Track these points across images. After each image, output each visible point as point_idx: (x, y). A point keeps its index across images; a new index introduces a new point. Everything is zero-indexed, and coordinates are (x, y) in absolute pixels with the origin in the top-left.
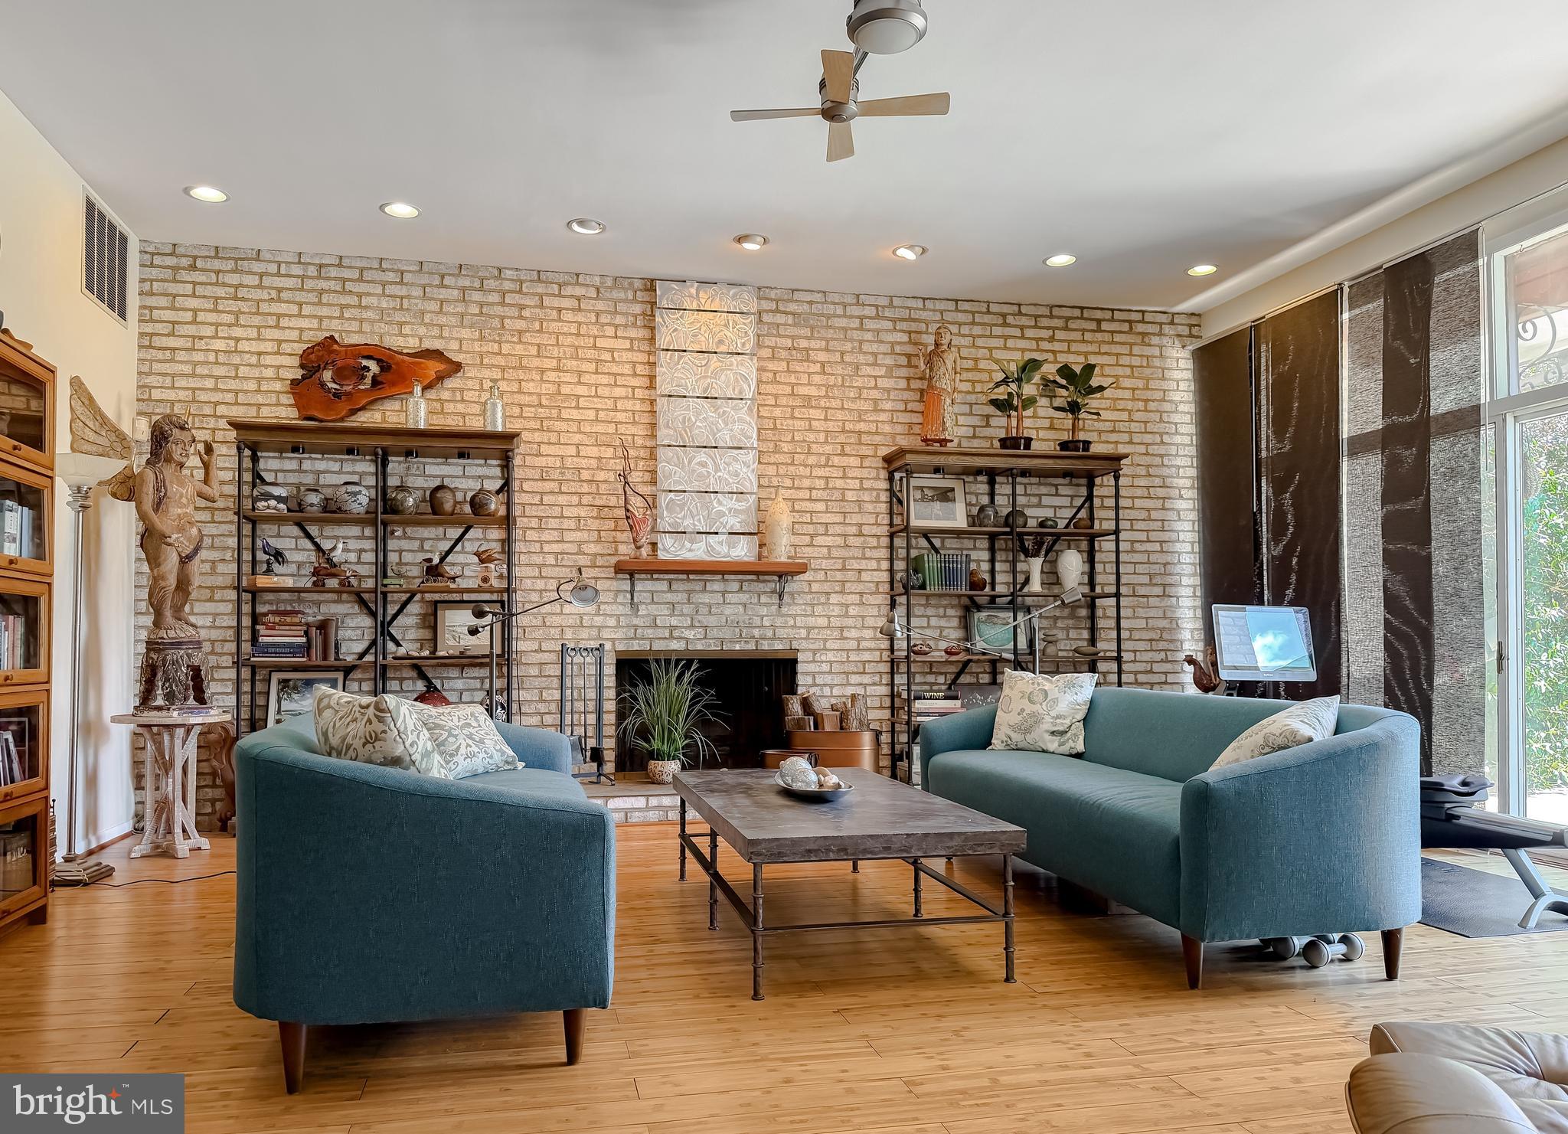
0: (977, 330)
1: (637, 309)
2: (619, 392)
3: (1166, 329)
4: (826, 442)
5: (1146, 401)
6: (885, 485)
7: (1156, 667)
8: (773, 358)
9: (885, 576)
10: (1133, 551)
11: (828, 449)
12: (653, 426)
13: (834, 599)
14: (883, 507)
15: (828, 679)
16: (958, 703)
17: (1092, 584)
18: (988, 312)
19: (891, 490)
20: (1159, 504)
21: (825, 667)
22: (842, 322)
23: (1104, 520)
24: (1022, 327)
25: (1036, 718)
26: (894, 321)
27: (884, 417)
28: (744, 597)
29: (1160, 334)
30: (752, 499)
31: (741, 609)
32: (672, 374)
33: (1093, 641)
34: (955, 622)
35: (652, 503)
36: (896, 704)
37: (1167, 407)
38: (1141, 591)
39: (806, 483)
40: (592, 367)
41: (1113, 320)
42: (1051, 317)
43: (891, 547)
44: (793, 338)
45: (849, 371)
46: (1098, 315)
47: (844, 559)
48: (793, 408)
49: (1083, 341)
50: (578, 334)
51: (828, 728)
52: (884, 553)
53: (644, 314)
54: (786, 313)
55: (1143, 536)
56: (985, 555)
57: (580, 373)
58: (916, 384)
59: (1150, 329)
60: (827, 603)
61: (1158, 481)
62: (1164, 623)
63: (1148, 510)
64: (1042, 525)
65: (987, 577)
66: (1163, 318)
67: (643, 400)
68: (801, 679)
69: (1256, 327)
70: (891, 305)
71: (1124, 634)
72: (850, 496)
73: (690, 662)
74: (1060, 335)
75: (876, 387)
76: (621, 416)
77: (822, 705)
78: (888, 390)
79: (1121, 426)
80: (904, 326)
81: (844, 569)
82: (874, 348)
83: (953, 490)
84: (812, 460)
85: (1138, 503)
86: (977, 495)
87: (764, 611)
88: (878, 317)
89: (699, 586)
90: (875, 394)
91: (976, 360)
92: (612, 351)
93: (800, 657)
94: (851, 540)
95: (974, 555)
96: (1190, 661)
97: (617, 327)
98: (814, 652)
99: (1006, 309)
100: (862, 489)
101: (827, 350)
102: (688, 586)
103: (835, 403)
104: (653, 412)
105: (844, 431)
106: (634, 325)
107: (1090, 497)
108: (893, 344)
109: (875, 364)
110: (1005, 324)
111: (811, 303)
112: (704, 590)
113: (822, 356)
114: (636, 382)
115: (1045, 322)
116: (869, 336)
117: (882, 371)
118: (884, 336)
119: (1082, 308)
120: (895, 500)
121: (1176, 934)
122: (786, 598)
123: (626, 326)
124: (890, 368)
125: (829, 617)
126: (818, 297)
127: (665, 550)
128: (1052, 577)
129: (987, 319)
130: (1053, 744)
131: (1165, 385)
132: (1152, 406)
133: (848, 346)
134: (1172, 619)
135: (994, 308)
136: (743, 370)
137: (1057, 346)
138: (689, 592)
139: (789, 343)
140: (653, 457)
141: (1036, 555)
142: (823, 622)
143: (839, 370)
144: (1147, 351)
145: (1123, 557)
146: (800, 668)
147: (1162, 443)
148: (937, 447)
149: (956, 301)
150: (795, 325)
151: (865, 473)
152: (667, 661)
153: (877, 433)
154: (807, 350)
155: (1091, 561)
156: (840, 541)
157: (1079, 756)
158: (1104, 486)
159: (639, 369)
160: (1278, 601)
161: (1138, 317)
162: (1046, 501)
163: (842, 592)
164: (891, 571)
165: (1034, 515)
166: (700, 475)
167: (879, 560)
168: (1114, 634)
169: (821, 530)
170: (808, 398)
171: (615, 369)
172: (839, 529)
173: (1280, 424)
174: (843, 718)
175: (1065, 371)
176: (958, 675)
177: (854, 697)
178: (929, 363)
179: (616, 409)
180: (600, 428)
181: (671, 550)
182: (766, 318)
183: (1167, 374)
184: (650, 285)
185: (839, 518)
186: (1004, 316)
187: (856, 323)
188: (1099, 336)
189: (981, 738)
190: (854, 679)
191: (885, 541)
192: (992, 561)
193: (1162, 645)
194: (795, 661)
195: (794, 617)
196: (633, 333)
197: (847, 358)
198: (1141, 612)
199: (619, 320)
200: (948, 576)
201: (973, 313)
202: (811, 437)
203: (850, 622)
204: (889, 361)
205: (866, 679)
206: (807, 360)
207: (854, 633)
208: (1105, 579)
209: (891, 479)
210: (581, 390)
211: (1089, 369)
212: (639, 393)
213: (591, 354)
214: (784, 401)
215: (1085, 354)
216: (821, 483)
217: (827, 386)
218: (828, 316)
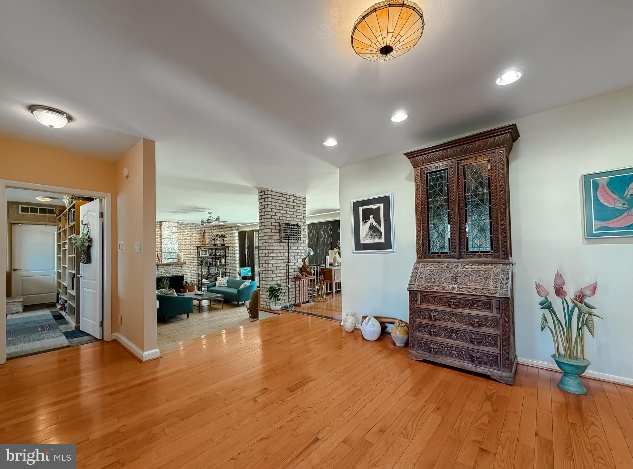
0: (210, 229)
3: (235, 228)
5: (232, 238)
6: (197, 250)
7: (234, 273)
8: (180, 233)
9: (197, 263)
10: (231, 258)
11: (188, 245)
12: (161, 243)
13: (189, 267)
14: (197, 253)
15: (189, 278)
16: (208, 280)
17: (225, 262)
19: (198, 251)
20: (234, 251)
21: (188, 277)
22: (190, 228)
23: (227, 255)
24: (216, 228)
25: (221, 283)
26: (198, 227)
27: (197, 241)
28: (176, 267)
29: (234, 229)
30: (177, 253)
31: (175, 269)
32: (164, 235)
33: (226, 270)
34: (207, 269)
35: (161, 254)
36: (199, 281)
37: (235, 239)
38: (232, 263)
39: (185, 250)
41: (228, 227)
43: (198, 259)
44: (183, 230)
45: (191, 234)
46: (226, 227)
48: (183, 240)
51: (190, 285)
52: (197, 260)
53: (159, 226)
54: (182, 226)
55: (232, 256)
56: (211, 259)
58: (201, 236)
59: (232, 228)
60: (188, 267)
61: (234, 249)
62: (235, 267)
63: (233, 253)
64: (219, 255)
65: (211, 262)
67: (159, 239)
68: (184, 279)
69: (246, 231)
70: (197, 225)
71: (230, 269)
72: (192, 252)
73: (168, 278)
74: (221, 229)
77: (188, 282)
78: (197, 237)
79: (229, 241)
80: (199, 228)
81: (191, 262)
82: (195, 231)
83: (206, 251)
84: (186, 247)
85: (231, 251)
86: (210, 252)
87: (179, 269)
88: (195, 227)
90: (195, 238)
91: (210, 233)
93: (184, 275)
94: (192, 258)
95: (210, 259)
96: (238, 272)
98: (186, 275)
100: (193, 251)
101: (188, 231)
102: (167, 266)
103: (189, 239)
104: (161, 241)
105: (191, 243)
107: (225, 251)
108: (198, 231)
109: (195, 233)
110: (213, 228)
111: (185, 225)
112: (169, 267)
113: (187, 232)
115: (219, 228)
116: (194, 229)
118: (196, 229)
119: (224, 226)
120: (198, 252)
121: (237, 302)
122: (182, 267)
126: (186, 224)
127: (163, 261)
128: (220, 262)
130: (223, 286)
131: (235, 237)
132: (233, 240)
133: (191, 231)
136: (175, 235)
137: (220, 231)
139: (182, 230)
140: (161, 247)
141: (218, 259)
142: (188, 270)
143: (190, 234)
144: (232, 231)
145: (230, 259)
146: (184, 277)
148: (204, 246)
150: (183, 228)
151: (194, 249)
152: (165, 278)
153: (196, 243)
154: (185, 231)
155: (225, 259)
156: (190, 259)
157: (226, 287)
158: (227, 250)
159: (158, 234)
160: (248, 267)
161: (231, 227)
162: (219, 252)
163: (191, 266)
164: (198, 262)
165: (218, 254)
166: (169, 250)
167: (196, 261)
168: (228, 269)
169: (187, 257)
170: (185, 239)
172: (190, 257)
173: (247, 245)
174: (192, 284)
175: (222, 235)
176: (207, 276)
177: (193, 281)
178: (203, 233)
181: (164, 261)
182: (179, 227)
183: (235, 234)
184: (160, 222)
185: (190, 255)
187: (192, 228)
188: (226, 229)
189: (214, 286)
190: (192, 278)
191: (197, 258)
192: (212, 260)
193: (235, 270)
194: (184, 276)
195: (183, 270)
196: (158, 230)
197: (191, 232)
198: (232, 266)
200: (206, 263)
201: (209, 226)
202: (186, 244)
203: (192, 270)
204: (197, 233)
205: (194, 278)
206: (185, 233)
207: (192, 271)
208: (227, 262)
209: (198, 249)
211: (225, 235)
214: (181, 239)
215: (224, 232)
216: (187, 250)
217: (188, 237)
218: (188, 227)
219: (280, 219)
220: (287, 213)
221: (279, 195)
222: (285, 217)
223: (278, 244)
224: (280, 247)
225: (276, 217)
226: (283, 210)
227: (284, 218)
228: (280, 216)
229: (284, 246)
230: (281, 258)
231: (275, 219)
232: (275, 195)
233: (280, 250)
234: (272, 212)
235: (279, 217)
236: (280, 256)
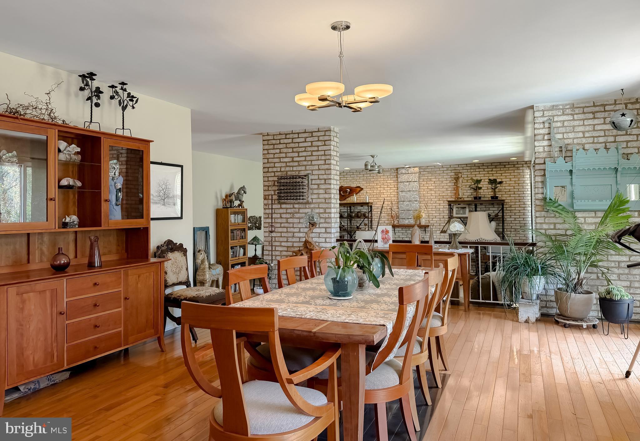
0: (472, 171)
1: (395, 174)
2: (391, 191)
3: (524, 165)
4: (435, 198)
5: (519, 184)
8: (423, 181)
11: (436, 200)
12: (398, 197)
13: (438, 232)
14: (448, 212)
17: (503, 228)
18: (475, 166)
19: (451, 208)
22: (439, 172)
24: (484, 169)
26: (451, 170)
27: (449, 192)
29: (523, 167)
32: (401, 186)
35: (397, 213)
37: (525, 184)
39: (431, 207)
40: (386, 186)
41: (509, 164)
42: (492, 165)
44: (427, 176)
45: (440, 182)
46: (505, 164)
47: (440, 223)
48: (428, 191)
49: (501, 170)
50: (384, 180)
53: (396, 175)
54: (425, 172)
55: (518, 217)
57: (384, 188)
58: (455, 185)
59: (520, 166)
60: (436, 233)
61: (522, 203)
63: (520, 210)
66: (524, 163)
67: (396, 192)
70: (450, 167)
72: (441, 209)
74: (494, 170)
75: (447, 185)
76: (392, 196)
78: (450, 186)
79: (512, 190)
80: (453, 171)
81: (440, 225)
82: (446, 177)
83: (465, 207)
84: (432, 202)
86: (472, 208)
88: (447, 170)
89: (408, 229)
90: (447, 187)
92: (390, 183)
94: (441, 219)
97: (391, 178)
99: (479, 165)
100: (444, 208)
101: (435, 178)
103: (437, 190)
104: (398, 195)
105: (439, 195)
106: (394, 177)
108: (451, 176)
109: (447, 180)
110: (479, 168)
111: (432, 169)
113: (434, 180)
114: (395, 189)
116: (445, 174)
117: (448, 182)
118: (449, 174)
119: (500, 163)
122: (427, 232)
123: (393, 178)
124: (450, 181)
125: (436, 236)
126: (433, 167)
127: (400, 222)
129: (474, 168)
131: (524, 179)
132: (520, 185)
133: (440, 177)
134: (526, 237)
135: (476, 165)
136: (416, 185)
137: (493, 172)
138: (406, 230)
139: (427, 178)
140: (398, 203)
143: (438, 182)
144: (519, 171)
147: (524, 194)
149: (467, 164)
150: (428, 174)
151: (444, 204)
153: (447, 195)
154: (431, 179)
155: (503, 223)
156: (439, 219)
158: (507, 205)
159: (395, 186)
162: (491, 209)
169: (434, 217)
170: (431, 190)
171: (391, 186)
172: (438, 217)
179: (391, 194)
180: (388, 198)
181: (402, 222)
182: (422, 173)
183: (525, 176)
184: (397, 169)
185: (439, 214)
186: (479, 166)
187: (442, 172)
188: (505, 169)
196: (394, 179)
197: (440, 180)
199: (392, 177)
201: (471, 167)
202: (432, 197)
204: (450, 179)
206: (431, 181)
208: (507, 227)
210: (384, 191)
212: (395, 191)
213: (386, 184)
214: (426, 190)
215: (501, 174)
216: (434, 207)
217: (435, 186)
218: (435, 171)
219: (281, 171)
220: (293, 161)
221: (279, 137)
222: (290, 166)
223: (279, 206)
224: (281, 210)
225: (275, 169)
226: (286, 157)
227: (288, 169)
228: (281, 167)
229: (287, 209)
230: (282, 225)
231: (274, 172)
232: (274, 139)
233: (281, 214)
234: (269, 163)
235: (279, 168)
236: (281, 223)
